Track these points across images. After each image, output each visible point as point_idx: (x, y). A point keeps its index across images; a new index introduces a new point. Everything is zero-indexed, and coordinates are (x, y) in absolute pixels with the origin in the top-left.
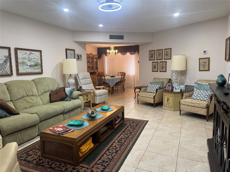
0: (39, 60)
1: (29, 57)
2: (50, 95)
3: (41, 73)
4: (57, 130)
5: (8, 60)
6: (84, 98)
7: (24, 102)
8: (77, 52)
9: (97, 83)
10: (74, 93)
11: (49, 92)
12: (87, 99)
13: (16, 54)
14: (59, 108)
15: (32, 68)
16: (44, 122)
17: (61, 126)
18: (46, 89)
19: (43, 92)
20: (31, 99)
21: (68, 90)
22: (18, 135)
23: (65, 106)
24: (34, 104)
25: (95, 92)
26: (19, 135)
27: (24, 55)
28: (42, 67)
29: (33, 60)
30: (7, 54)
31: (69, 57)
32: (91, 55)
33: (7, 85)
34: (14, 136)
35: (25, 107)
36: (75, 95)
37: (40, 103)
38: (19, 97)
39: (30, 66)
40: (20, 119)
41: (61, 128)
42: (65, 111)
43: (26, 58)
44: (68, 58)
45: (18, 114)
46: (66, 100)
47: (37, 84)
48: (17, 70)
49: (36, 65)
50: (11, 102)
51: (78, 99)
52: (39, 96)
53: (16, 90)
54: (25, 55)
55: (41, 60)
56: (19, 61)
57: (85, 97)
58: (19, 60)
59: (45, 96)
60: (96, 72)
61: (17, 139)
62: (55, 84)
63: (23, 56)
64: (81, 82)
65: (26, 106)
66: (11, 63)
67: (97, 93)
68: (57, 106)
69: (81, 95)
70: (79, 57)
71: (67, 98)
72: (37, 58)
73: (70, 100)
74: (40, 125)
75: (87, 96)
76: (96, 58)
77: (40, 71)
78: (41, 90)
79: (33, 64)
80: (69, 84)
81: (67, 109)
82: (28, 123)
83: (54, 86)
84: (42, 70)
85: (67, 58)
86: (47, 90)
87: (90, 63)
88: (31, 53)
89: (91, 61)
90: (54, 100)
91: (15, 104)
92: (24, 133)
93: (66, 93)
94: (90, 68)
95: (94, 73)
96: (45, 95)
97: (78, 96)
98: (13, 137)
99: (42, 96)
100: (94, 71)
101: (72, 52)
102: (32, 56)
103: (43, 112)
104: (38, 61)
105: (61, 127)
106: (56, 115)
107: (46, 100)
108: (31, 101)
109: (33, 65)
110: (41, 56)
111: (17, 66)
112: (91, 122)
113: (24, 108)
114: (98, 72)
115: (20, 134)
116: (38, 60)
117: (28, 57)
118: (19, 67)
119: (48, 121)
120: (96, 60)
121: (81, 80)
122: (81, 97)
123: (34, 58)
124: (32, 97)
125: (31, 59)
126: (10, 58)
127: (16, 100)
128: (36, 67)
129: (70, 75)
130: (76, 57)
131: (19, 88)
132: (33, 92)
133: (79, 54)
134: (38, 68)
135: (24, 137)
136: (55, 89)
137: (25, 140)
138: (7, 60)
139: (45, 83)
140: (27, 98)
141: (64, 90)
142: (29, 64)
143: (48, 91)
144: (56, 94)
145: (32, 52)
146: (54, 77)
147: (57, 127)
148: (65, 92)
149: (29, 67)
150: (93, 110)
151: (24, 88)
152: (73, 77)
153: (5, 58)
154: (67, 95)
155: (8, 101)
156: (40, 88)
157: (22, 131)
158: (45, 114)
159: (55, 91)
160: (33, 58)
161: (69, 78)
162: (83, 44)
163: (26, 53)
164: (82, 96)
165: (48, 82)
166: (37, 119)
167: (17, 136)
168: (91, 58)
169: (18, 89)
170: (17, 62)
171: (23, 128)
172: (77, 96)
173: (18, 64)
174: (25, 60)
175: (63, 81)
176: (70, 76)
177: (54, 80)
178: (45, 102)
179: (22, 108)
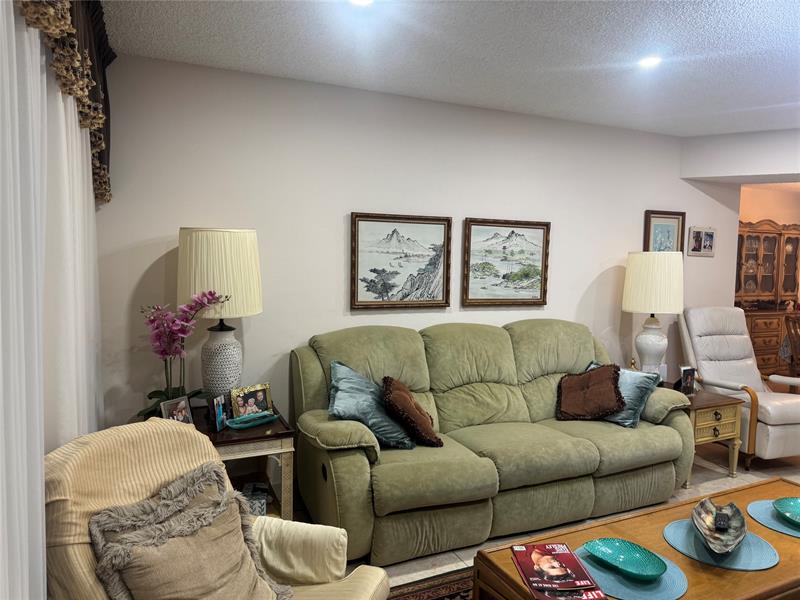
0: (539, 257)
1: (504, 248)
2: (559, 387)
3: (540, 302)
4: (536, 567)
5: (442, 259)
6: (700, 424)
7: (467, 401)
8: (693, 223)
9: (785, 353)
10: (653, 395)
11: (558, 377)
12: (715, 430)
13: (467, 238)
14: (579, 452)
15: (510, 284)
16: (518, 495)
17: (560, 549)
18: (546, 363)
19: (538, 371)
20: (492, 395)
21: (629, 380)
22: (422, 521)
23: (605, 447)
24: (498, 413)
25: (762, 402)
26: (426, 523)
27: (489, 243)
28: (544, 281)
29: (517, 257)
30: (440, 241)
31: (656, 242)
32: (766, 227)
33: (428, 336)
34: (411, 524)
35: (468, 419)
36: (658, 407)
37: (518, 412)
38: (456, 380)
39: (504, 277)
40: (436, 469)
41: (556, 564)
42: (603, 467)
43: (497, 252)
44: (651, 247)
45: (438, 444)
46: (618, 418)
47: (518, 343)
48: (465, 290)
49: (526, 276)
50: (431, 395)
51: (666, 425)
52: (520, 384)
53: (449, 356)
54: (494, 241)
55: (546, 255)
56: (473, 261)
57: (708, 421)
58: (471, 257)
59: (541, 388)
60: (783, 302)
61: (418, 535)
62: (585, 348)
63: (486, 246)
64: (699, 348)
65: (471, 415)
66: (448, 267)
67: (769, 408)
68: (573, 443)
69: (687, 410)
70: (701, 243)
71: (623, 415)
72: (533, 249)
73: (633, 423)
74: (500, 501)
75: (717, 417)
76: (789, 240)
77: (537, 294)
78: (529, 367)
79: (516, 269)
80: (641, 353)
81: (611, 463)
82: (458, 487)
83: (578, 356)
84: (544, 292)
85: (646, 248)
86: (551, 366)
87: (760, 261)
88: (513, 232)
89: (761, 253)
90: (571, 411)
91: (440, 403)
92: (442, 520)
93: (618, 393)
94: (756, 283)
95: (772, 302)
96: (543, 385)
97: (672, 411)
98: (407, 526)
99: (531, 389)
100: (776, 295)
101: (674, 223)
102: (515, 244)
103: (516, 455)
104: (534, 260)
105: (557, 557)
106: (565, 478)
107: (542, 405)
108: (489, 400)
109: (516, 275)
110: (547, 243)
111: (465, 278)
112: (704, 576)
113: (465, 421)
114: (795, 302)
115: (431, 522)
116: (534, 257)
117: (500, 248)
118: (471, 280)
119: (531, 493)
120: (789, 248)
121: (696, 339)
122: (684, 420)
123: (522, 252)
124: (495, 388)
125: (512, 254)
126: (448, 253)
127: (446, 388)
128: (525, 283)
129: (652, 315)
130: (690, 242)
131: (458, 351)
132: (500, 369)
133: (703, 231)
134: (531, 287)
135: (442, 531)
136: (581, 367)
137: (445, 544)
138: (438, 256)
139: (548, 342)
140: (480, 387)
141: (616, 378)
142: (503, 272)
143: (555, 373)
144: (583, 389)
145: (517, 230)
146: (586, 320)
147: (545, 552)
148: (616, 387)
149: (501, 280)
150: (727, 511)
151: (475, 354)
152: (665, 324)
153: (434, 250)
154: (623, 403)
155: (422, 391)
156: (525, 356)
157: (435, 511)
158: (523, 465)
159: (580, 374)
160: (517, 249)
161: (645, 328)
162: (727, 190)
163: (496, 235)
164: (692, 414)
165: (560, 337)
166: (489, 482)
167: (418, 524)
168: (766, 238)
169: (456, 355)
170: (466, 264)
171: (439, 502)
172: (667, 412)
173: (468, 271)
174: (490, 259)
175: (620, 335)
176: (647, 322)
177: (585, 330)
178: (538, 413)
179: (458, 421)
